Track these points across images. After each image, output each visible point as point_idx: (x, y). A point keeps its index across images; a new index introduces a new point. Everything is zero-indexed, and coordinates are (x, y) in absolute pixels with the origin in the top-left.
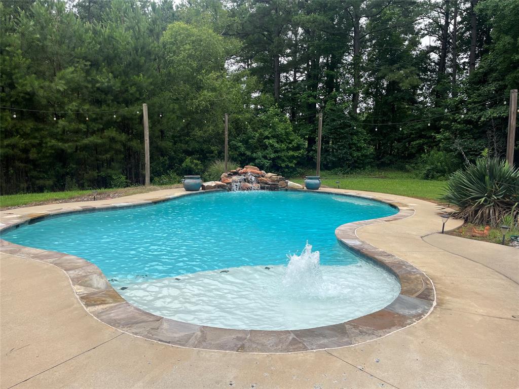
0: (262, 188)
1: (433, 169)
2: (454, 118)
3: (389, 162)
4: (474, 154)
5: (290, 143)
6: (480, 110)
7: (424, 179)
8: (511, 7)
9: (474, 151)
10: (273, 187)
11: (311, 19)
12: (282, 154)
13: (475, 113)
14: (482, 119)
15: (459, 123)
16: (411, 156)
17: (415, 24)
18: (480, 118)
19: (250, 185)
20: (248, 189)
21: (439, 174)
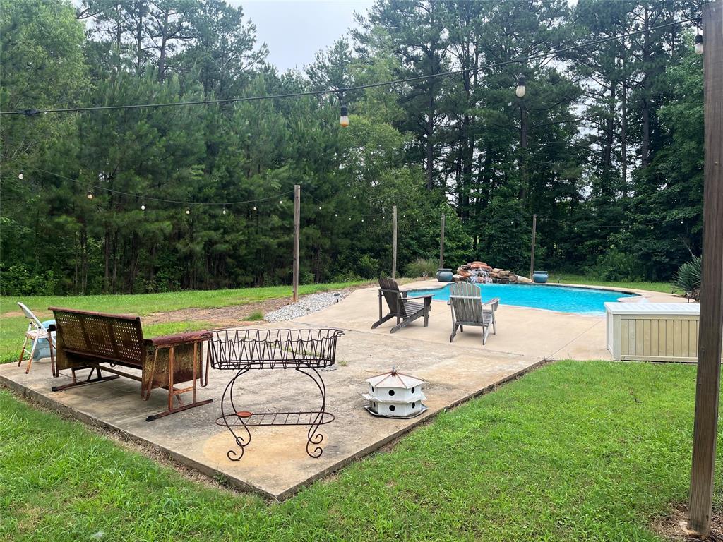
0: (494, 282)
1: (615, 271)
2: (635, 218)
3: (555, 264)
4: (658, 255)
5: (459, 242)
6: (663, 210)
7: (607, 281)
8: (696, 116)
9: (658, 252)
10: (504, 281)
11: (487, 114)
12: (454, 253)
13: (658, 213)
14: (667, 219)
15: (640, 223)
16: (582, 257)
17: (570, 109)
18: (664, 218)
19: (483, 279)
20: (484, 282)
21: (621, 276)
